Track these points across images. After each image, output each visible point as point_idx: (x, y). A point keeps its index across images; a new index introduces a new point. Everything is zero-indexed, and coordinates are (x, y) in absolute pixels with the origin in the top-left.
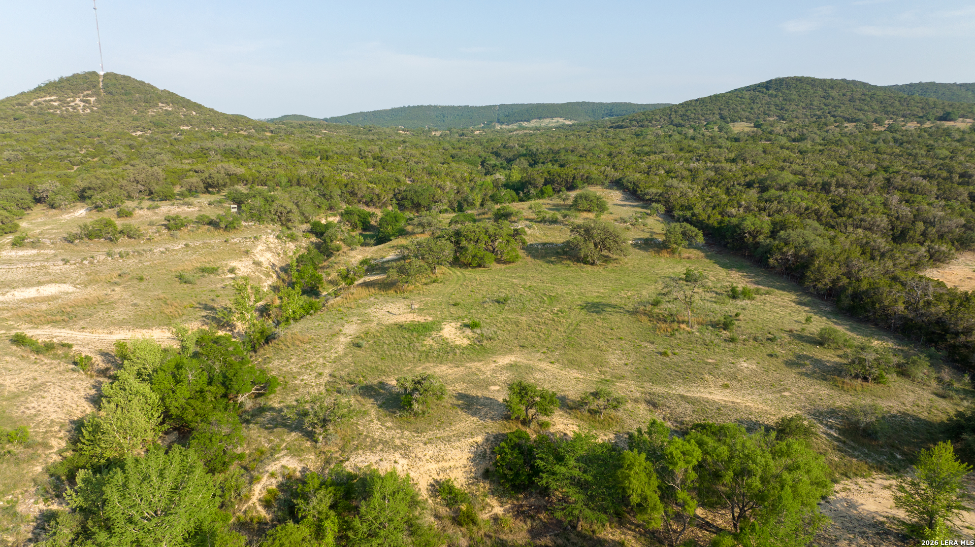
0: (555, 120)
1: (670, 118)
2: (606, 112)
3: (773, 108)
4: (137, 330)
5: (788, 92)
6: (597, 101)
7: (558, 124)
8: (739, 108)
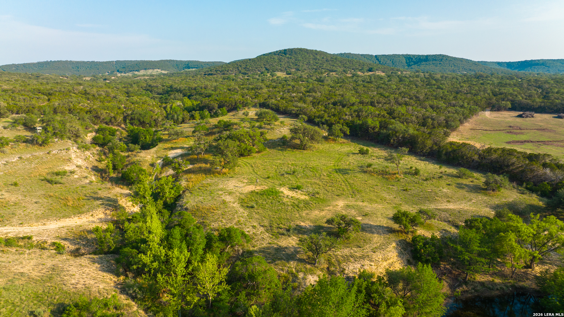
0: (156, 70)
1: (238, 69)
2: (185, 66)
3: (291, 64)
4: (62, 220)
5: (296, 56)
6: (178, 60)
7: (158, 73)
8: (274, 64)
